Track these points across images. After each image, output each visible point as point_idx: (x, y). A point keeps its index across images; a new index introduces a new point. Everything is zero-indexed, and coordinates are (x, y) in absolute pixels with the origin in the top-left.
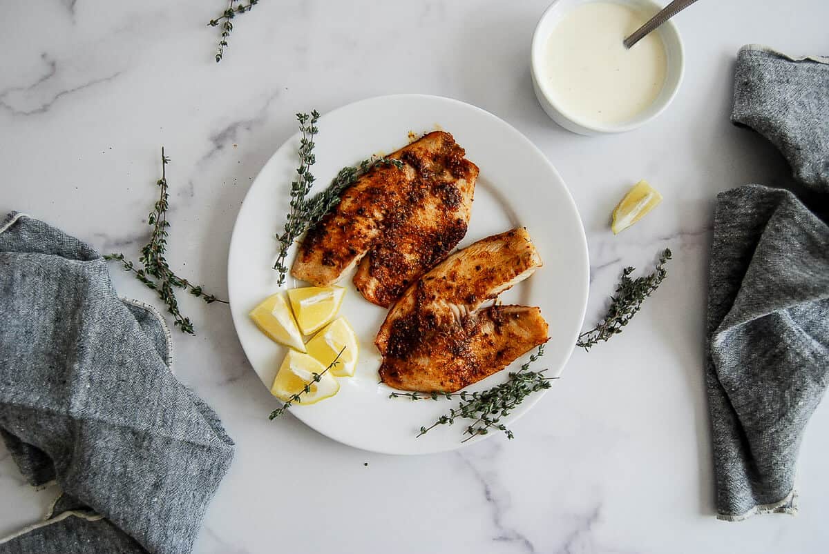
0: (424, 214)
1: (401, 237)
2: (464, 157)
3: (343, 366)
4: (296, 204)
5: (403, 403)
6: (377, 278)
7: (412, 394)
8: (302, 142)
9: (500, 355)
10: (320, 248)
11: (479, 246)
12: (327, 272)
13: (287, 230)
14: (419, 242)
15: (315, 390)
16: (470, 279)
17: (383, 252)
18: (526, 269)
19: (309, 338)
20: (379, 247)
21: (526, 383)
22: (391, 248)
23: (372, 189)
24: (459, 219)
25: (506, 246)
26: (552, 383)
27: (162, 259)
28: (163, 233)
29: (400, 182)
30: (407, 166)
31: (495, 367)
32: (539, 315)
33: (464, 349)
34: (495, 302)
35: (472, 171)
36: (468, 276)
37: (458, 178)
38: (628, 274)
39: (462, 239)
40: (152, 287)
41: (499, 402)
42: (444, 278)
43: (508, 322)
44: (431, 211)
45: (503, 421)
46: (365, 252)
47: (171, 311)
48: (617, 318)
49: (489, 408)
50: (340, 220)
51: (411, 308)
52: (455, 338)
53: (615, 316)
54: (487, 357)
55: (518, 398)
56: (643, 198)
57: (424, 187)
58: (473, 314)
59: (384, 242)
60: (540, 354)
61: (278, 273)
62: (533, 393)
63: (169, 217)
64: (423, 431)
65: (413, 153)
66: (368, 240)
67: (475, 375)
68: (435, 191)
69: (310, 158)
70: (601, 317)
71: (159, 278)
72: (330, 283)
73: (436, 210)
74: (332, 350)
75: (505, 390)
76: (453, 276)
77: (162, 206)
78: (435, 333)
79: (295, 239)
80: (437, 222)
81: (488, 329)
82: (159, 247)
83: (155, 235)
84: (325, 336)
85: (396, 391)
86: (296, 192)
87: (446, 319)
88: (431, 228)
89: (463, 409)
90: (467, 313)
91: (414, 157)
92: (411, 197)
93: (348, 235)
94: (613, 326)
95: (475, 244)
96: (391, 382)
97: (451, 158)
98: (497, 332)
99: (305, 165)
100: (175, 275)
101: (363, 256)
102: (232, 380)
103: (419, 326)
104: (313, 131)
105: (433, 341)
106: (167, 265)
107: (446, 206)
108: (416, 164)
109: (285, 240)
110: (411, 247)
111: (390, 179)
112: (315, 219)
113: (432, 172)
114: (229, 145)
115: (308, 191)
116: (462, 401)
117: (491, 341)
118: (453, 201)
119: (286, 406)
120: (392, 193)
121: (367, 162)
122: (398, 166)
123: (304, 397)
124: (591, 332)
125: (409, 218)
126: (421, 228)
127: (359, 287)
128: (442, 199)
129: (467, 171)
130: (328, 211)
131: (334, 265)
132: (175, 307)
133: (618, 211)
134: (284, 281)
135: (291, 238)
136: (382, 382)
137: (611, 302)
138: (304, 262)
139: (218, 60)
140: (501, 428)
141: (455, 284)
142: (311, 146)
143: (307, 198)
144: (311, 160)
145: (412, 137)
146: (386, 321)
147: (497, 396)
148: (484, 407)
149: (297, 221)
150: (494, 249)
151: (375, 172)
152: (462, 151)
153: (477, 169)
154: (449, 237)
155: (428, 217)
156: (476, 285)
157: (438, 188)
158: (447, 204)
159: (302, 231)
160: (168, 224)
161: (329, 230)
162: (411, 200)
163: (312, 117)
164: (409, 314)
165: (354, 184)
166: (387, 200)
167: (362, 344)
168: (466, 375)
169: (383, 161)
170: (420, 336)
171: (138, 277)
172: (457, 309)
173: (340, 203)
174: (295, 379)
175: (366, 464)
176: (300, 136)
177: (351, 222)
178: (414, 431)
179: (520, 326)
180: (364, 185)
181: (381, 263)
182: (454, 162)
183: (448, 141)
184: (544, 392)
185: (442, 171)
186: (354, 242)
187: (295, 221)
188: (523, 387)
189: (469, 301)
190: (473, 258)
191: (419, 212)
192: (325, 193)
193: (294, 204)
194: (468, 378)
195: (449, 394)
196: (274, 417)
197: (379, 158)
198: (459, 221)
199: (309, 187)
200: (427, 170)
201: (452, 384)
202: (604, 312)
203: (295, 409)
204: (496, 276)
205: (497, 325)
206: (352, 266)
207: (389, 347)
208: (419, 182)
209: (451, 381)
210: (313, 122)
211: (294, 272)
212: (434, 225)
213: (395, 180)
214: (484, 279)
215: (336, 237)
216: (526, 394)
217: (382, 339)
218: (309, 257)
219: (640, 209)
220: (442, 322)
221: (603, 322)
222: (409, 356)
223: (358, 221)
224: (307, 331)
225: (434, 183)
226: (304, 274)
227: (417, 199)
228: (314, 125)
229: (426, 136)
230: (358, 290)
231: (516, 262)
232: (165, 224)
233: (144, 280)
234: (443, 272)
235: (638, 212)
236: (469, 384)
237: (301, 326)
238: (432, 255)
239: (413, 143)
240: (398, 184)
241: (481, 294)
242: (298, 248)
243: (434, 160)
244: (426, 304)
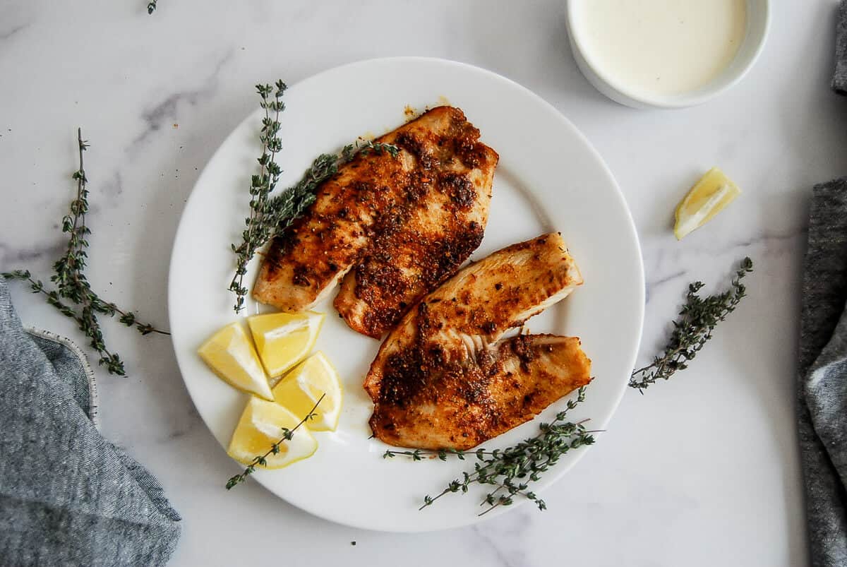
0: (427, 216)
1: (397, 247)
2: (479, 140)
3: (322, 418)
4: (257, 205)
5: (401, 464)
6: (365, 300)
7: (413, 451)
8: (264, 122)
9: (527, 400)
10: (291, 261)
11: (498, 257)
12: (300, 294)
13: (247, 240)
14: (420, 252)
15: (286, 450)
16: (487, 302)
17: (374, 266)
18: (562, 288)
19: (276, 382)
20: (367, 260)
21: (562, 437)
22: (384, 261)
23: (358, 183)
24: (473, 222)
25: (536, 257)
26: (596, 437)
27: (81, 277)
28: (82, 242)
29: (394, 173)
30: (404, 152)
31: (521, 416)
32: (579, 348)
33: (481, 393)
34: (521, 330)
35: (489, 158)
36: (486, 298)
37: (472, 168)
38: (695, 291)
39: (477, 247)
40: (68, 314)
41: (527, 462)
42: (454, 300)
43: (538, 357)
44: (435, 211)
45: (532, 487)
46: (349, 267)
47: (94, 345)
48: (682, 350)
49: (514, 470)
50: (316, 225)
51: (410, 340)
52: (469, 379)
53: (678, 346)
54: (511, 403)
55: (552, 457)
56: (714, 192)
57: (426, 180)
58: (492, 347)
59: (374, 253)
60: (580, 399)
61: (234, 295)
62: (571, 451)
63: (90, 220)
64: (428, 501)
65: (411, 135)
66: (353, 251)
67: (496, 427)
68: (441, 185)
69: (275, 143)
70: (660, 348)
71: (77, 303)
72: (303, 309)
73: (443, 211)
74: (307, 397)
75: (534, 447)
76: (466, 298)
77: (79, 207)
78: (443, 373)
79: (257, 250)
80: (444, 227)
81: (511, 366)
82: (77, 261)
83: (71, 245)
84: (298, 379)
85: (392, 449)
86: (257, 189)
87: (457, 355)
88: (436, 234)
89: (480, 471)
90: (484, 346)
91: (413, 141)
92: (409, 194)
93: (327, 245)
94: (675, 359)
95: (494, 254)
96: (385, 436)
97: (461, 142)
98: (524, 370)
99: (269, 153)
100: (99, 298)
101: (347, 271)
102: (177, 435)
103: (422, 364)
104: (279, 107)
105: (440, 383)
106: (87, 285)
107: (456, 205)
108: (415, 149)
109: (243, 252)
110: (410, 259)
111: (382, 171)
112: (282, 224)
113: (436, 159)
114: (167, 125)
115: (272, 187)
116: (478, 461)
117: (516, 381)
118: (464, 198)
119: (247, 472)
120: (384, 189)
121: (350, 148)
122: (392, 153)
123: (270, 459)
124: (646, 369)
125: (407, 222)
126: (423, 234)
127: (342, 312)
128: (450, 195)
129: (482, 158)
130: (300, 213)
131: (308, 284)
132: (100, 340)
133: (682, 209)
134: (242, 306)
135: (252, 251)
136: (374, 436)
137: (673, 328)
138: (269, 280)
139: (150, 11)
140: (531, 496)
141: (468, 308)
142: (276, 126)
143: (271, 196)
144: (276, 145)
145: (410, 114)
146: (378, 357)
147: (525, 454)
148: (507, 470)
149: (259, 227)
150: (519, 260)
151: (361, 160)
152: (477, 131)
153: (496, 156)
154: (459, 246)
155: (432, 219)
156: (496, 309)
157: (445, 181)
158: (456, 204)
159: (266, 240)
160: (88, 229)
161: (301, 238)
162: (410, 198)
163: (276, 89)
164: (408, 346)
165: (334, 176)
166: (378, 198)
167: (347, 386)
168: (483, 427)
169: (372, 147)
170: (422, 377)
171: (50, 301)
172: (472, 341)
173: (315, 203)
174: (258, 437)
175: (354, 543)
176: (261, 114)
177: (330, 228)
178: (417, 501)
179: (552, 360)
180: (347, 177)
181: (371, 282)
182: (465, 147)
183: (458, 119)
184: (586, 448)
185: (450, 159)
186: (334, 255)
187: (257, 226)
188: (558, 443)
189: (487, 330)
190: (492, 273)
191: (420, 213)
192: (296, 189)
193: (255, 205)
194: (487, 430)
195: (461, 451)
196: (233, 485)
197: (366, 142)
198: (472, 225)
199: (274, 181)
200: (431, 158)
201: (465, 439)
202: (665, 342)
203: (259, 474)
204: (522, 298)
205: (524, 361)
206: (332, 285)
207: (382, 390)
208: (420, 174)
209: (464, 435)
210: (278, 95)
211: (256, 293)
212: (440, 230)
213: (387, 171)
214: (507, 301)
215: (311, 247)
216: (563, 452)
217: (373, 381)
218: (276, 274)
219: (711, 207)
220: (452, 358)
221: (662, 355)
222: (409, 403)
223: (339, 226)
224: (275, 371)
225: (439, 174)
226: (269, 297)
227: (418, 196)
228: (280, 99)
229: (428, 113)
230: (341, 316)
231: (547, 280)
232: (84, 231)
233: (58, 305)
234: (452, 291)
235: (709, 210)
236: (487, 438)
237: (267, 366)
238: (437, 269)
239: (411, 122)
240: (391, 177)
241: (503, 321)
242: (261, 261)
243: (440, 144)
244: (431, 334)
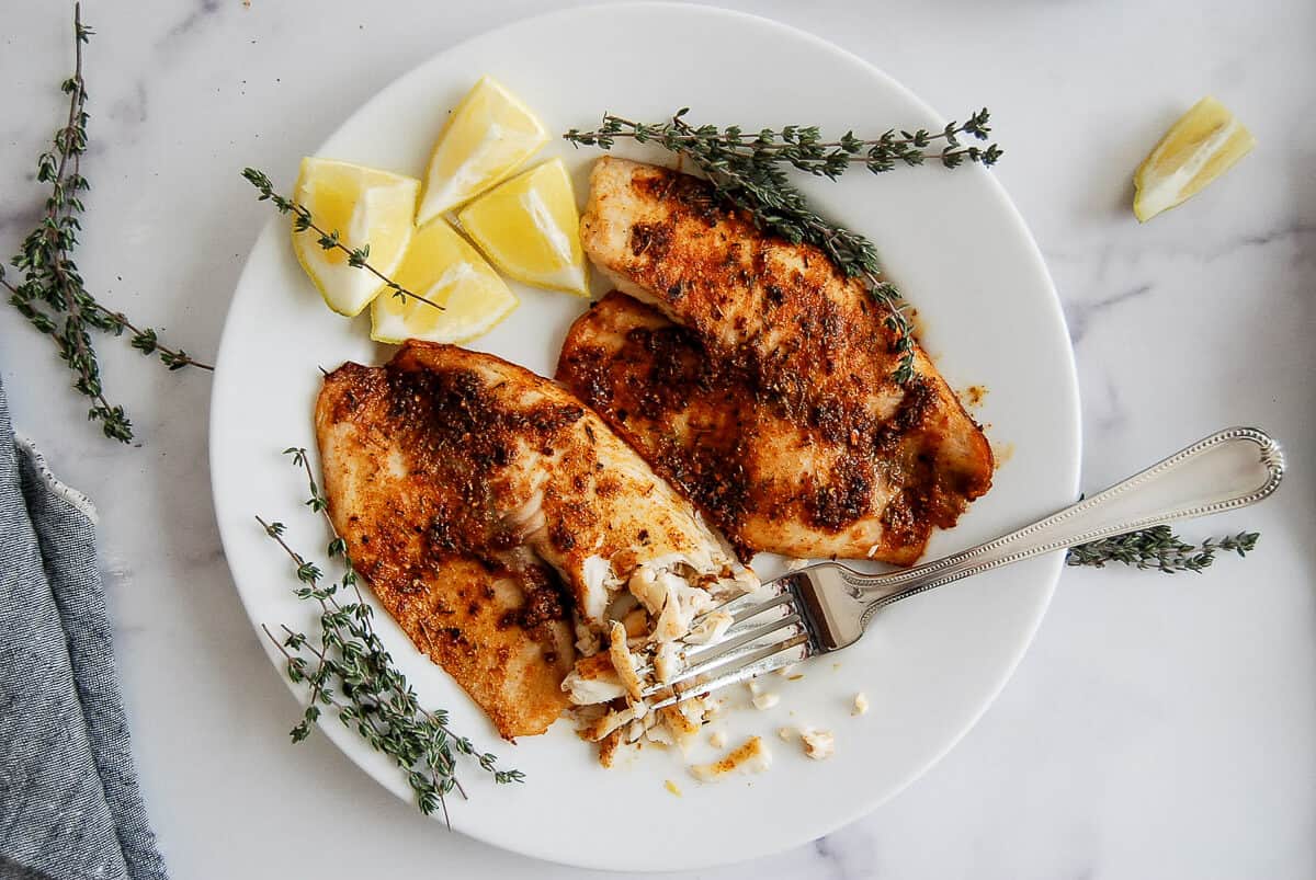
27: (69, 265)
28: (73, 203)
40: (44, 328)
47: (82, 386)
56: (1211, 132)
63: (88, 167)
71: (59, 311)
77: (72, 141)
82: (62, 235)
83: (51, 203)
100: (97, 302)
106: (79, 281)
114: (232, 4)
132: (93, 376)
133: (1149, 169)
160: (84, 181)
171: (16, 304)
219: (1203, 160)
232: (78, 183)
233: (28, 312)
235: (1197, 170)
